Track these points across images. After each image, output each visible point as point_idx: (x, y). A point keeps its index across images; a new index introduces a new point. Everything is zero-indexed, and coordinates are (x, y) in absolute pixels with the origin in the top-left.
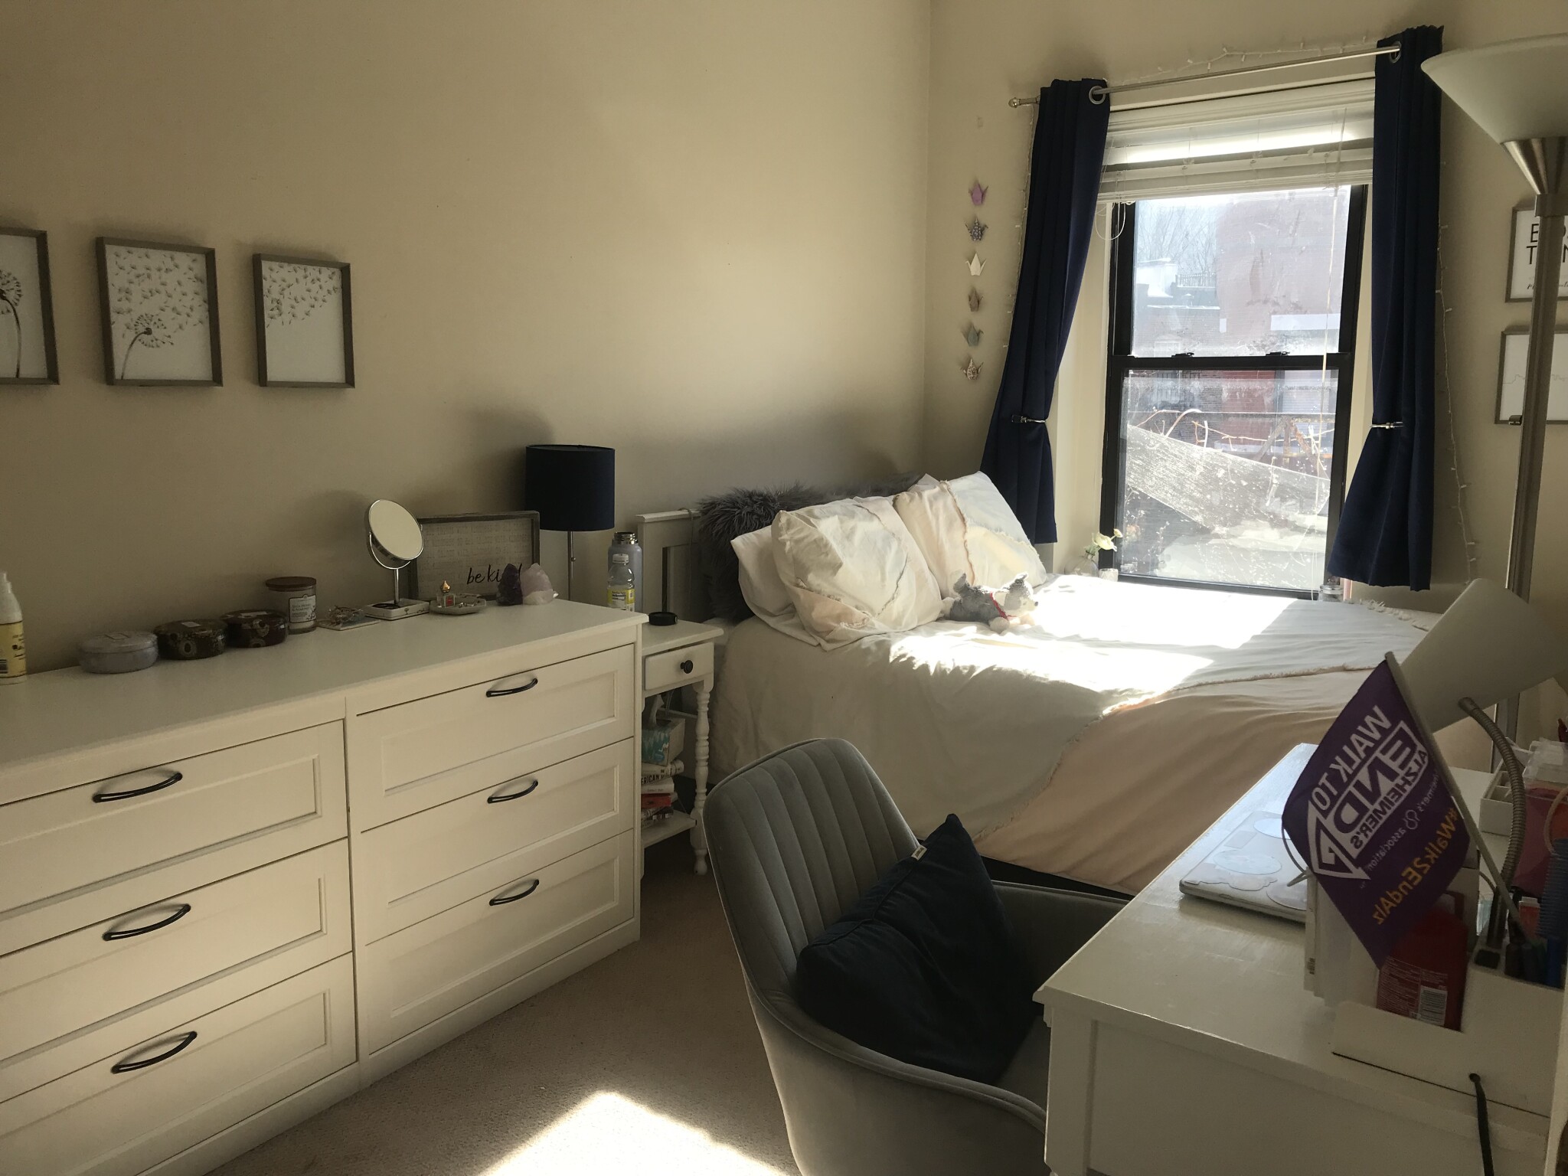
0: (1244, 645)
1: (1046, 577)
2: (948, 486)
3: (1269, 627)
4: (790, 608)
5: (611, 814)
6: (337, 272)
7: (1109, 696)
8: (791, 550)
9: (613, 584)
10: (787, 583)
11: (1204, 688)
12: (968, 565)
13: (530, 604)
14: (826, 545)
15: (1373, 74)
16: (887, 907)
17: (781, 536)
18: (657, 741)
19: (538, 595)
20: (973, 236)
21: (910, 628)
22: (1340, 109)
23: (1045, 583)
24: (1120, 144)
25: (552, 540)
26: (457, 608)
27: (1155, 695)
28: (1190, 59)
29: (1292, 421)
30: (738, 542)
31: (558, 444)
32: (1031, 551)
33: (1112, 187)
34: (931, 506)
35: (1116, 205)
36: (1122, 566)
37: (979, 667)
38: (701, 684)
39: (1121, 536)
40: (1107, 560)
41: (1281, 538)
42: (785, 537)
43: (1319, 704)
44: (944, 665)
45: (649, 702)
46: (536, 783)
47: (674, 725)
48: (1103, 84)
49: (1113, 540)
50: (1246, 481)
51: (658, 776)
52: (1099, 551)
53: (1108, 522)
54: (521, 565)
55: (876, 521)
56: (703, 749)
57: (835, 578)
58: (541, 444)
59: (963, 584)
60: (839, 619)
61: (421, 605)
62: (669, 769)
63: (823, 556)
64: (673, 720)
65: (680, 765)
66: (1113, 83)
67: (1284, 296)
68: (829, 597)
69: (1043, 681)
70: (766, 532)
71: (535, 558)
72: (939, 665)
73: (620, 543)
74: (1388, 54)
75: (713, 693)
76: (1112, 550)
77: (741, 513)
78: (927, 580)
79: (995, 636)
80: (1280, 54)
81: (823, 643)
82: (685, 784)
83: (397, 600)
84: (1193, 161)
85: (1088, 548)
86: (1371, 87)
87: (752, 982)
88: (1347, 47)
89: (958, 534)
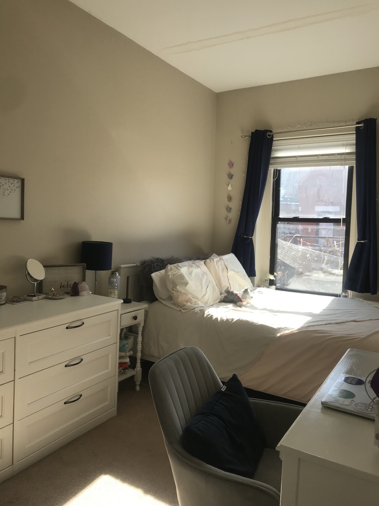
0: (321, 312)
1: (253, 288)
2: (222, 257)
3: (327, 306)
4: (170, 298)
5: (107, 371)
6: (20, 181)
7: (279, 330)
8: (171, 278)
9: (110, 289)
10: (170, 289)
11: (310, 327)
12: (229, 284)
13: (82, 296)
14: (183, 276)
15: (355, 132)
16: (214, 409)
17: (168, 273)
18: (124, 344)
19: (85, 293)
20: (229, 178)
21: (211, 305)
22: (345, 142)
23: (253, 290)
24: (277, 150)
25: (90, 274)
26: (56, 297)
27: (294, 330)
28: (299, 125)
29: (329, 239)
30: (153, 275)
31: (93, 241)
32: (248, 279)
33: (274, 164)
34: (217, 264)
35: (274, 170)
36: (276, 285)
37: (235, 319)
38: (139, 324)
39: (276, 275)
40: (272, 283)
41: (325, 277)
42: (169, 273)
43: (348, 333)
44: (223, 318)
45: (122, 330)
46: (82, 360)
47: (130, 338)
48: (271, 132)
49: (274, 276)
50: (316, 258)
51: (124, 356)
52: (269, 280)
53: (272, 271)
54: (79, 282)
55: (199, 268)
56: (139, 347)
57: (186, 287)
58: (87, 241)
59: (227, 290)
60: (187, 301)
61: (43, 296)
62: (128, 354)
63: (182, 280)
64: (130, 337)
65: (132, 352)
66: (274, 131)
67: (328, 200)
68: (184, 294)
69: (256, 324)
70: (163, 271)
71: (84, 280)
72: (221, 318)
73: (113, 275)
74: (359, 126)
75: (143, 327)
76: (273, 280)
77: (154, 265)
78: (216, 289)
79: (239, 308)
80: (326, 125)
81: (182, 310)
82: (133, 359)
83: (35, 294)
84: (299, 156)
85: (266, 279)
86: (354, 136)
87: (166, 439)
88: (347, 124)
89: (225, 273)
